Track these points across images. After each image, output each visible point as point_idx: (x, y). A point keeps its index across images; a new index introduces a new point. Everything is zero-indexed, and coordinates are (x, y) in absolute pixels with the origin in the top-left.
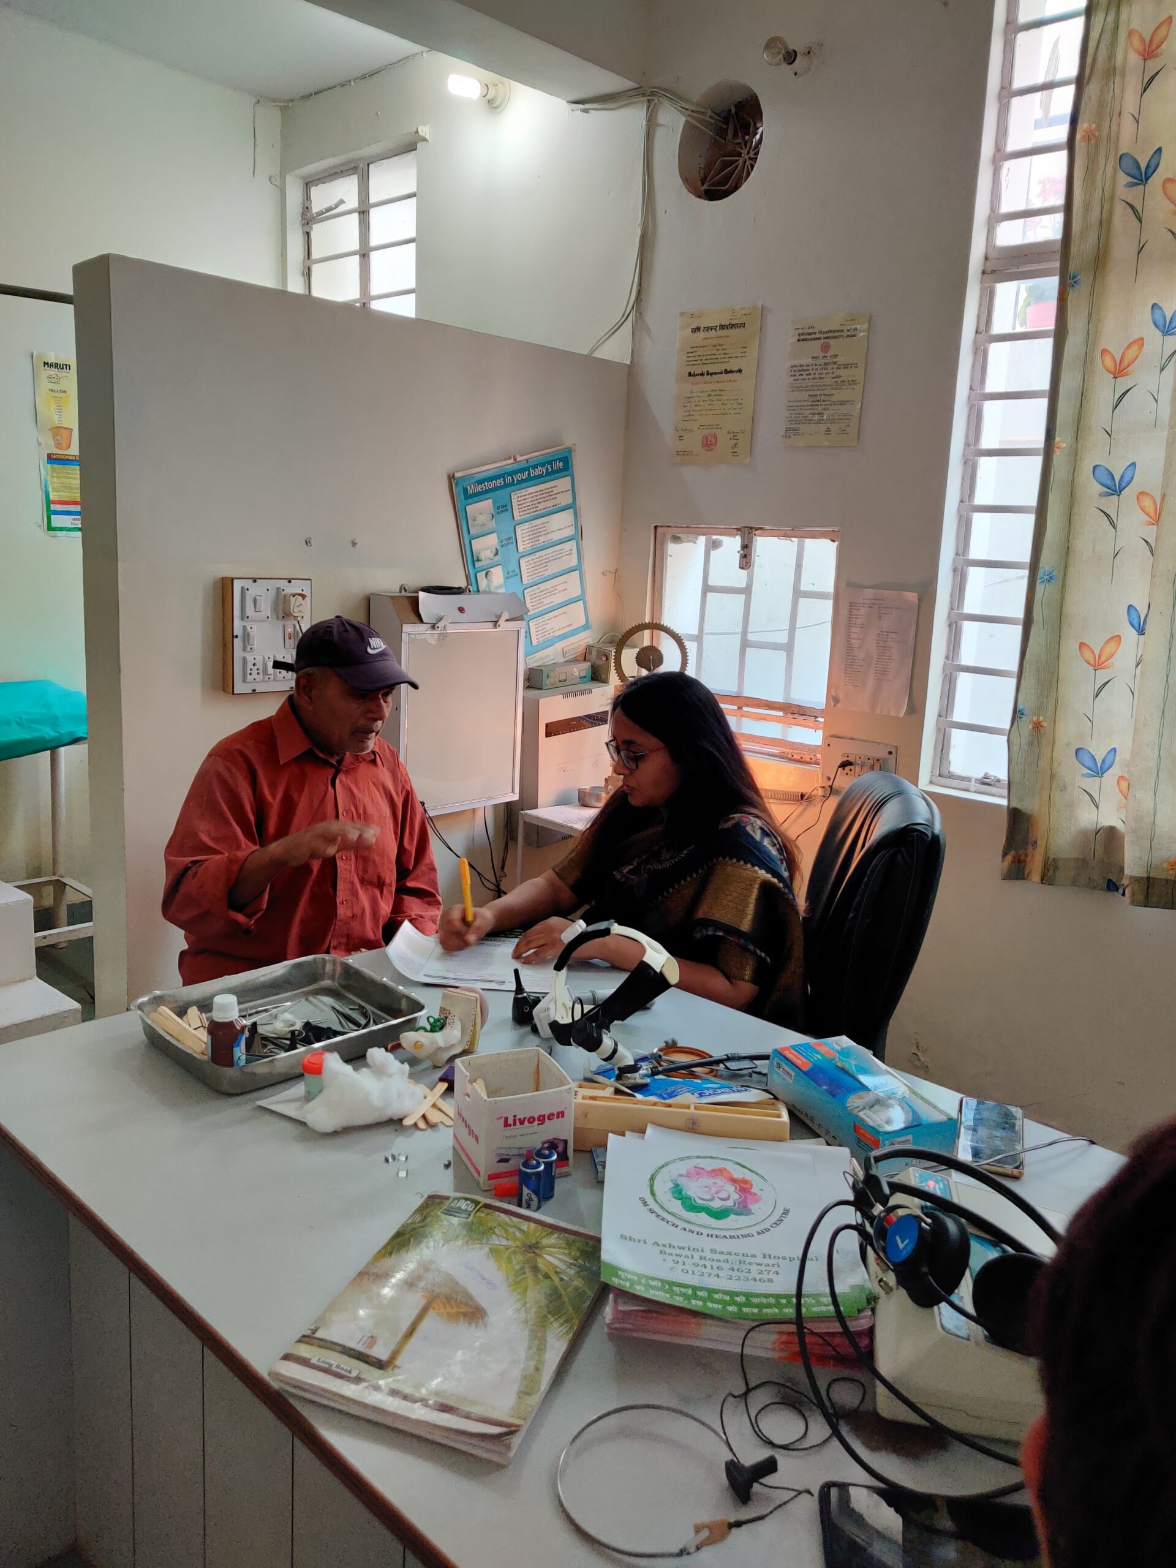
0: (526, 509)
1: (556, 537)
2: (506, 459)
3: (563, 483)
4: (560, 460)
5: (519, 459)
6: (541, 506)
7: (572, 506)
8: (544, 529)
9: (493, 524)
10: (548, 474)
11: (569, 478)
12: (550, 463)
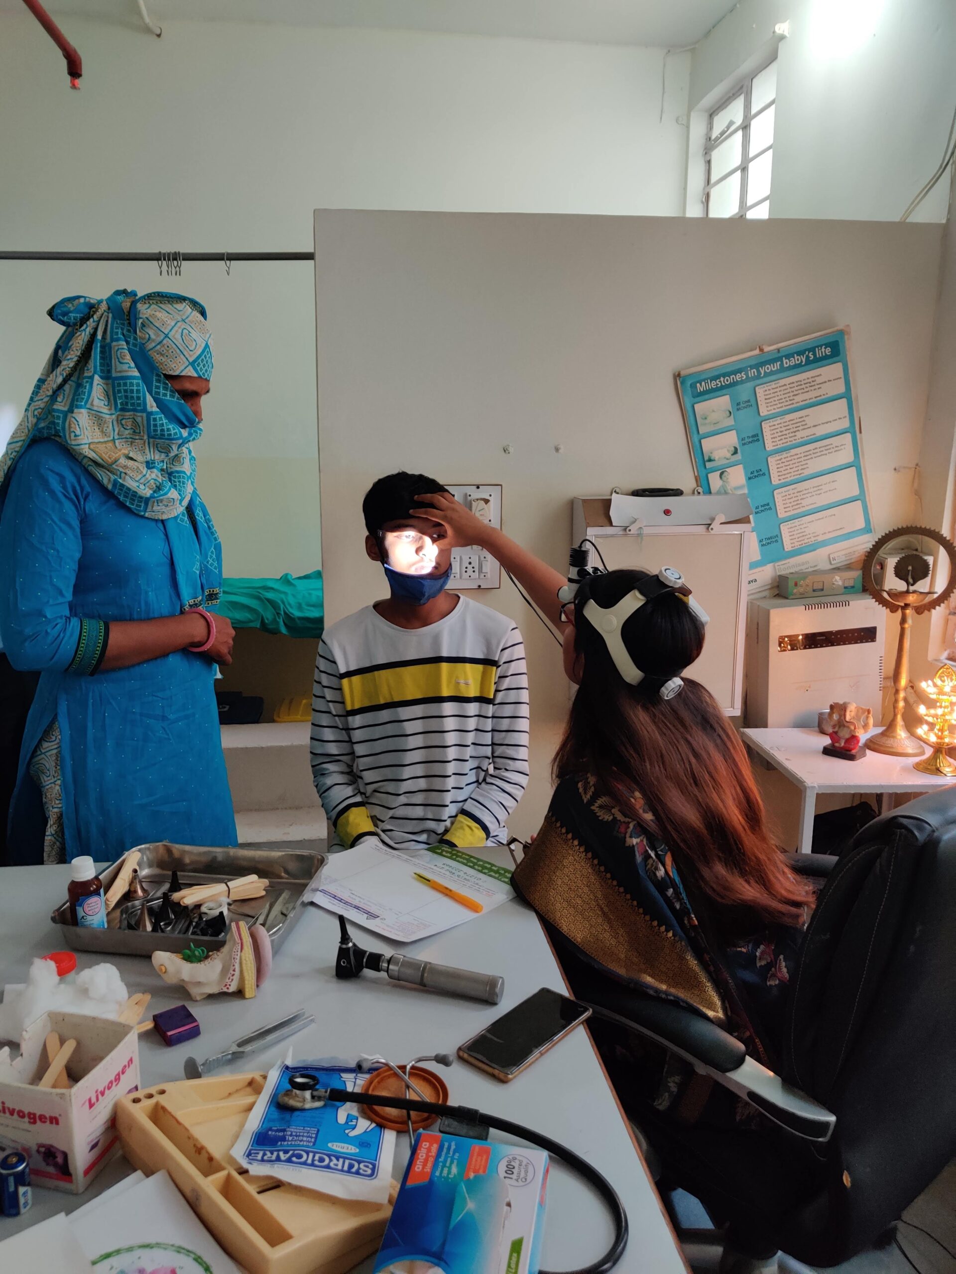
0: (777, 402)
1: (821, 431)
2: (751, 350)
3: (834, 370)
4: (827, 345)
5: (766, 349)
6: (797, 399)
7: (847, 395)
8: (803, 423)
9: (731, 422)
10: (809, 362)
11: (839, 365)
12: (812, 350)
